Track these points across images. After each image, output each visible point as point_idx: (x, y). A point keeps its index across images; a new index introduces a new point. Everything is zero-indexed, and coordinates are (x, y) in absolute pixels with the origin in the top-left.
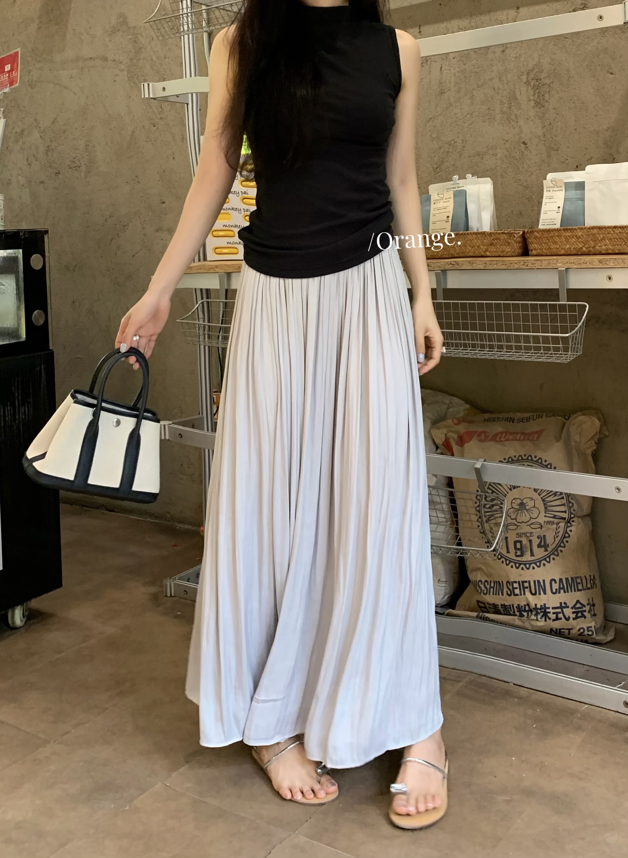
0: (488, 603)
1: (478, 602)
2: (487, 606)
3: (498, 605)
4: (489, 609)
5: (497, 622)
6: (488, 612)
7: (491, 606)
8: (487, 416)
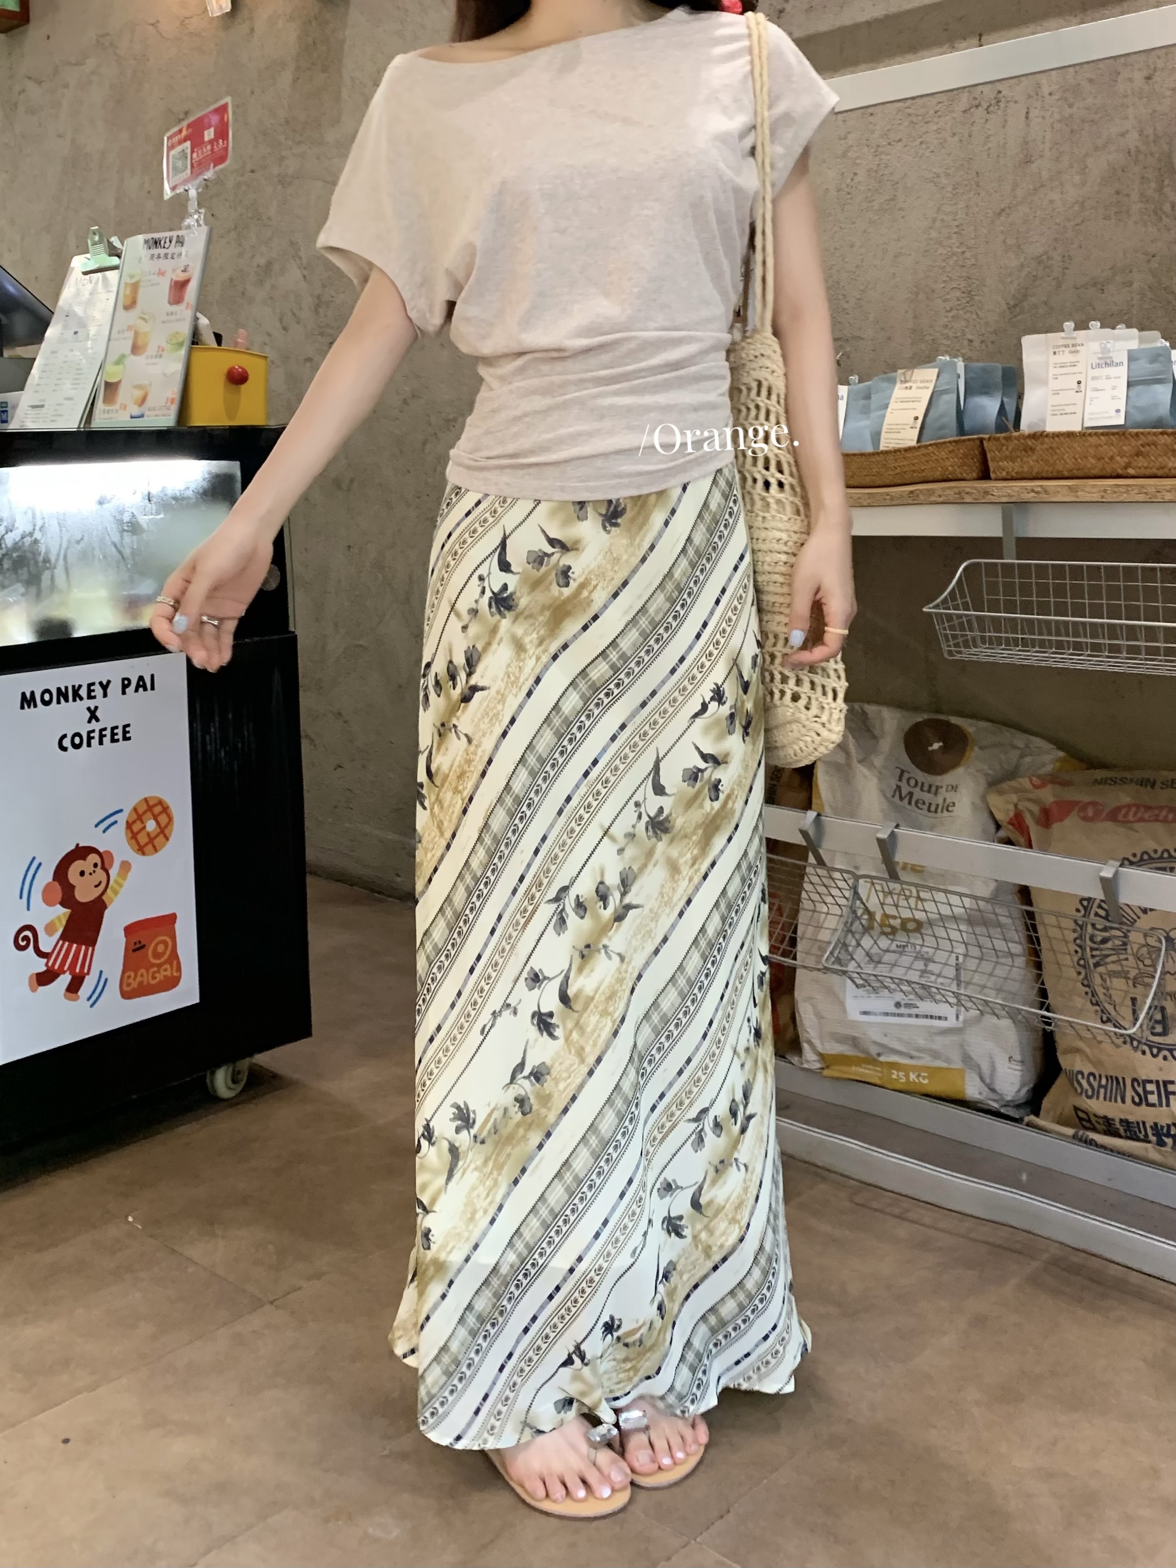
0: (1095, 1116)
1: (1076, 1109)
2: (1093, 1119)
3: (1113, 1120)
4: (1096, 1125)
5: (1112, 1151)
6: (1094, 1130)
7: (1101, 1121)
8: (1100, 774)
